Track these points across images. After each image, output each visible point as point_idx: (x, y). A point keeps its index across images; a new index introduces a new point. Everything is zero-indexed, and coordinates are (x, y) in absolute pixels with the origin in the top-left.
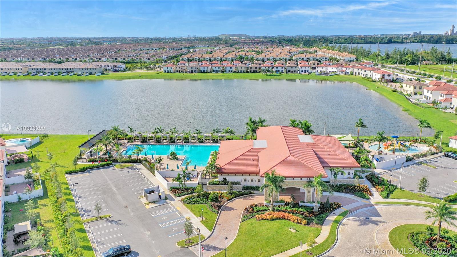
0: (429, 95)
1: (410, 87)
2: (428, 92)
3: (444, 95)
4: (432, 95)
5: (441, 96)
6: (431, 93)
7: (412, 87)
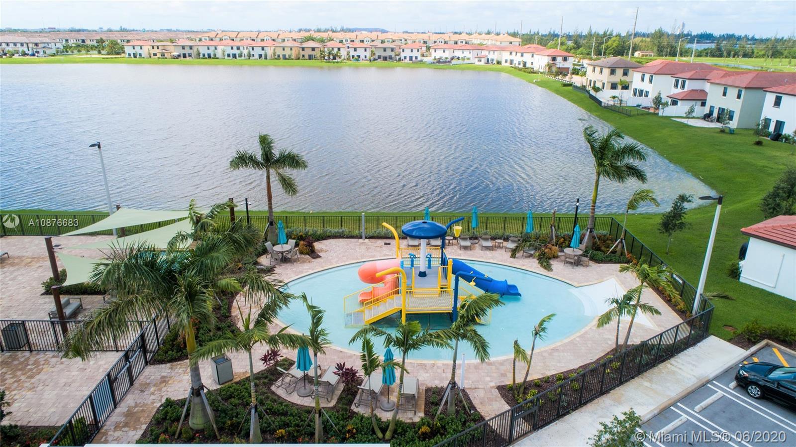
0: (645, 86)
1: (601, 72)
2: (643, 80)
3: (684, 83)
4: (652, 85)
5: (676, 86)
6: (651, 81)
7: (606, 71)
